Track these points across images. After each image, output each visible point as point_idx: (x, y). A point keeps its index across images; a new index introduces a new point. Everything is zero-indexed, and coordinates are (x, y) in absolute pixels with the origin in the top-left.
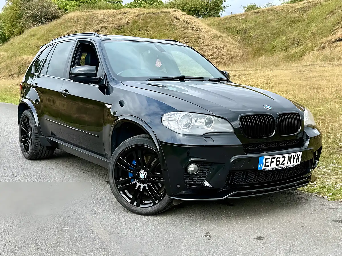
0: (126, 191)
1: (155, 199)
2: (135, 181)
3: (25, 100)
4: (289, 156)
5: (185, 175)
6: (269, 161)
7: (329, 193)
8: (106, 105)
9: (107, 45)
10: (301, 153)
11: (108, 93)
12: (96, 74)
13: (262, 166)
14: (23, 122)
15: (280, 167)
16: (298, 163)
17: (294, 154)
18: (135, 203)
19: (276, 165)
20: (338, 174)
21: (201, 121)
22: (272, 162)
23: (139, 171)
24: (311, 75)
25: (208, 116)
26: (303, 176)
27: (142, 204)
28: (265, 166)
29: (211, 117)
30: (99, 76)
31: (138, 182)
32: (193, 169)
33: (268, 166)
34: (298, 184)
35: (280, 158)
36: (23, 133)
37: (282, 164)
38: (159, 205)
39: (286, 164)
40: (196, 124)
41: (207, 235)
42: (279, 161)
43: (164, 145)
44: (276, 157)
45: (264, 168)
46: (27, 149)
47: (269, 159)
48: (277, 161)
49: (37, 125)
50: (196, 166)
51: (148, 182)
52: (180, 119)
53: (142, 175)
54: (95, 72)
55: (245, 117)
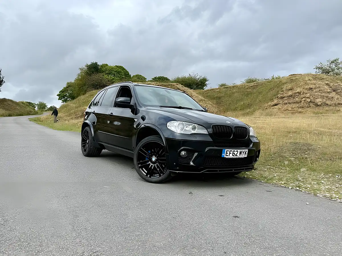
0: (143, 169)
1: (160, 173)
2: (150, 162)
3: (87, 121)
4: (240, 151)
5: (179, 158)
6: (228, 152)
7: (265, 180)
8: (135, 119)
9: (137, 88)
10: (247, 150)
11: (136, 114)
12: (130, 103)
13: (224, 155)
14: (84, 134)
15: (235, 157)
16: (246, 156)
17: (244, 150)
18: (149, 176)
19: (233, 155)
20: (271, 171)
21: (189, 127)
22: (230, 153)
23: (152, 157)
24: (258, 122)
25: (194, 124)
26: (248, 165)
27: (153, 176)
28: (226, 155)
29: (196, 125)
30: (131, 104)
31: (151, 163)
32: (183, 154)
33: (228, 155)
34: (246, 169)
35: (235, 151)
36: (84, 141)
37: (236, 155)
38: (163, 177)
39: (239, 156)
40: (187, 129)
41: (191, 193)
42: (234, 153)
43: (167, 139)
44: (233, 150)
45: (225, 156)
46: (85, 150)
47: (228, 151)
48: (233, 153)
49: (93, 136)
50: (185, 152)
51: (157, 163)
52: (177, 125)
53: (154, 159)
54: (129, 101)
55: (215, 126)
